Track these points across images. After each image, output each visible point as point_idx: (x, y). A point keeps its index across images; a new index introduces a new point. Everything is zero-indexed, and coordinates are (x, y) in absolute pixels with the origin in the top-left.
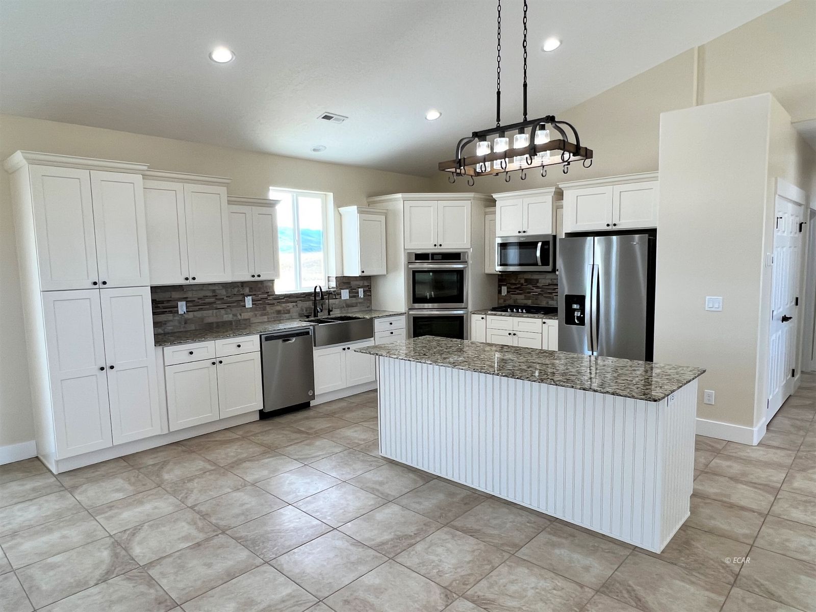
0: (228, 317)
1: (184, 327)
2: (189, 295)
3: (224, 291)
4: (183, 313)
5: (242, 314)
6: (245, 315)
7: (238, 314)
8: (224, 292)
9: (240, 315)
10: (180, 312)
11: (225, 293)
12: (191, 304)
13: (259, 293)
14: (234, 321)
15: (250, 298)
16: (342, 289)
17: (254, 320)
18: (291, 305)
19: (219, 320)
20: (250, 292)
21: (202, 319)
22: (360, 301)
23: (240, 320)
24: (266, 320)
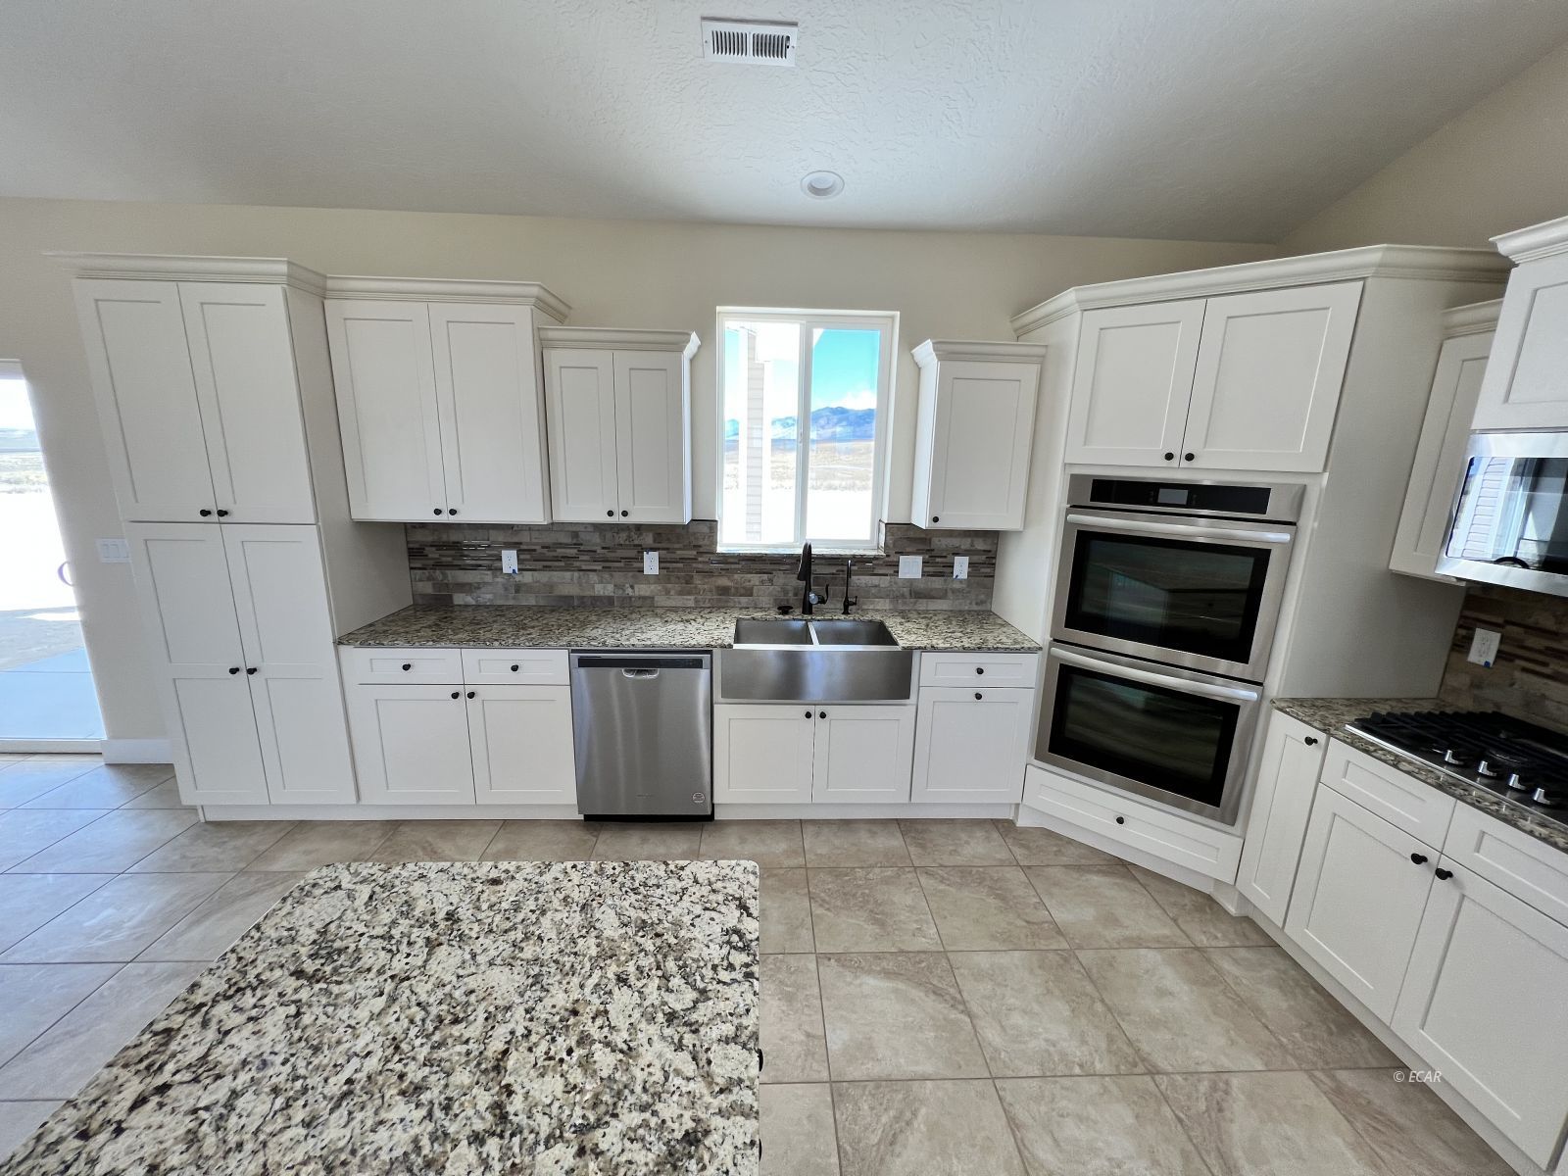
0: (603, 588)
1: (514, 598)
2: (525, 538)
3: (597, 535)
4: (511, 572)
5: (636, 586)
6: (642, 590)
7: (627, 585)
8: (596, 539)
9: (632, 587)
10: (506, 570)
11: (598, 541)
12: (528, 557)
13: (677, 546)
14: (618, 597)
15: (655, 555)
16: (902, 553)
17: (661, 600)
18: (755, 579)
19: (588, 593)
20: (654, 541)
21: (551, 587)
22: (957, 586)
23: (631, 598)
24: (691, 604)
